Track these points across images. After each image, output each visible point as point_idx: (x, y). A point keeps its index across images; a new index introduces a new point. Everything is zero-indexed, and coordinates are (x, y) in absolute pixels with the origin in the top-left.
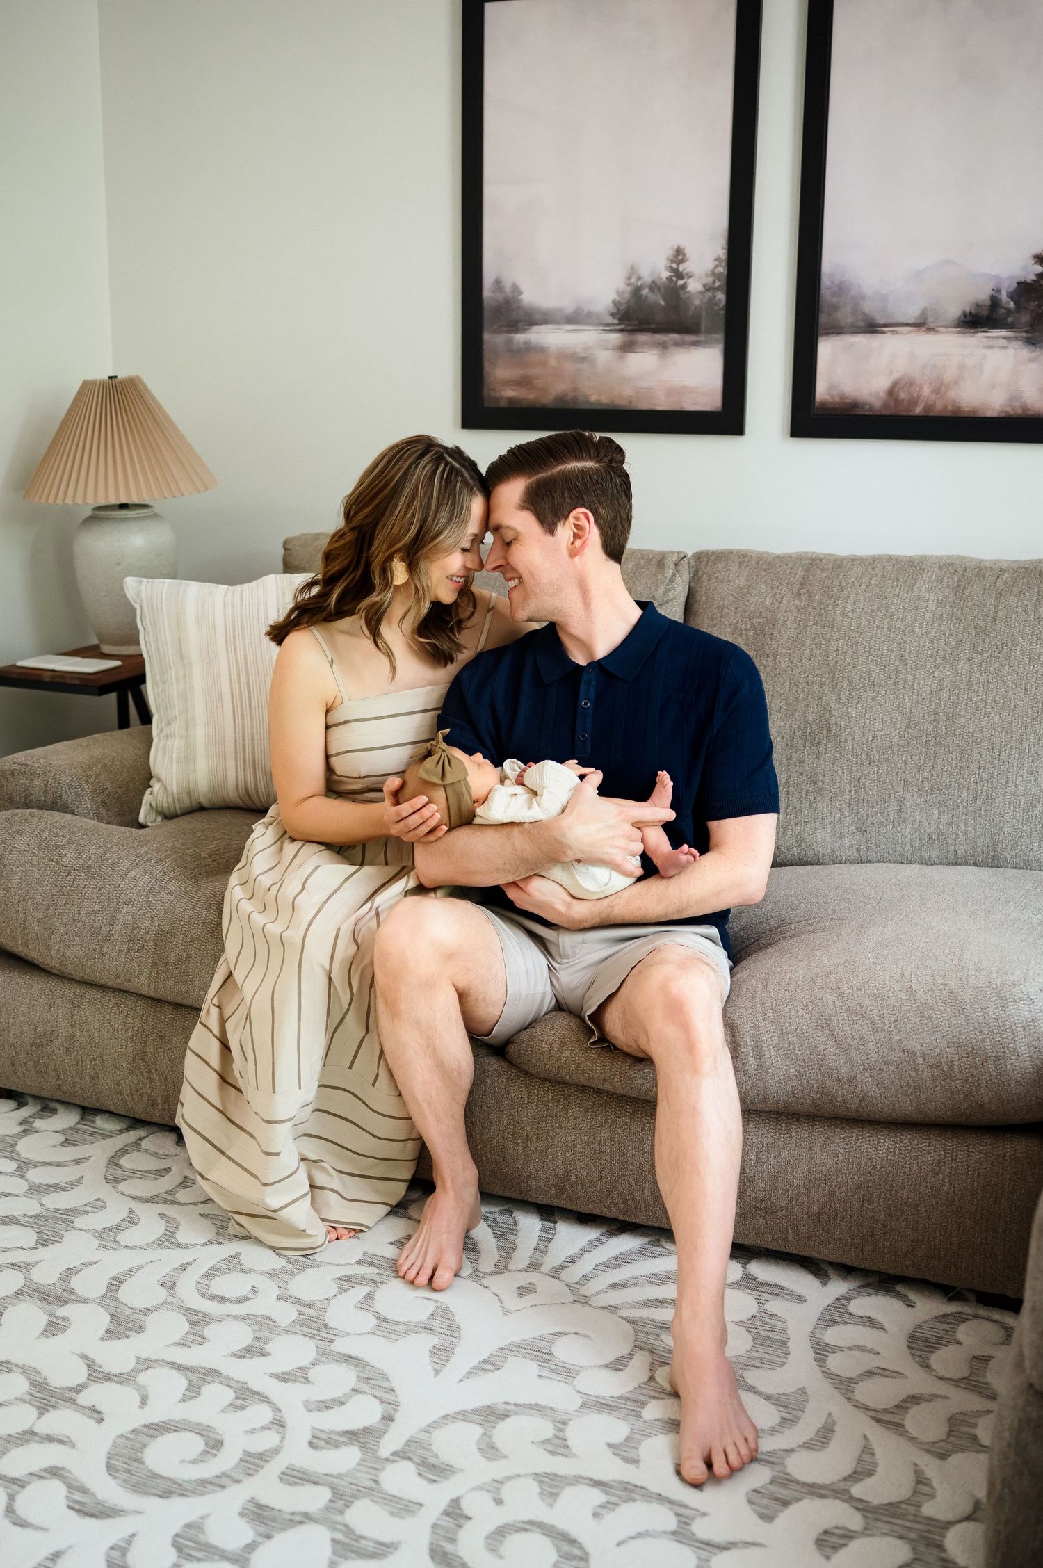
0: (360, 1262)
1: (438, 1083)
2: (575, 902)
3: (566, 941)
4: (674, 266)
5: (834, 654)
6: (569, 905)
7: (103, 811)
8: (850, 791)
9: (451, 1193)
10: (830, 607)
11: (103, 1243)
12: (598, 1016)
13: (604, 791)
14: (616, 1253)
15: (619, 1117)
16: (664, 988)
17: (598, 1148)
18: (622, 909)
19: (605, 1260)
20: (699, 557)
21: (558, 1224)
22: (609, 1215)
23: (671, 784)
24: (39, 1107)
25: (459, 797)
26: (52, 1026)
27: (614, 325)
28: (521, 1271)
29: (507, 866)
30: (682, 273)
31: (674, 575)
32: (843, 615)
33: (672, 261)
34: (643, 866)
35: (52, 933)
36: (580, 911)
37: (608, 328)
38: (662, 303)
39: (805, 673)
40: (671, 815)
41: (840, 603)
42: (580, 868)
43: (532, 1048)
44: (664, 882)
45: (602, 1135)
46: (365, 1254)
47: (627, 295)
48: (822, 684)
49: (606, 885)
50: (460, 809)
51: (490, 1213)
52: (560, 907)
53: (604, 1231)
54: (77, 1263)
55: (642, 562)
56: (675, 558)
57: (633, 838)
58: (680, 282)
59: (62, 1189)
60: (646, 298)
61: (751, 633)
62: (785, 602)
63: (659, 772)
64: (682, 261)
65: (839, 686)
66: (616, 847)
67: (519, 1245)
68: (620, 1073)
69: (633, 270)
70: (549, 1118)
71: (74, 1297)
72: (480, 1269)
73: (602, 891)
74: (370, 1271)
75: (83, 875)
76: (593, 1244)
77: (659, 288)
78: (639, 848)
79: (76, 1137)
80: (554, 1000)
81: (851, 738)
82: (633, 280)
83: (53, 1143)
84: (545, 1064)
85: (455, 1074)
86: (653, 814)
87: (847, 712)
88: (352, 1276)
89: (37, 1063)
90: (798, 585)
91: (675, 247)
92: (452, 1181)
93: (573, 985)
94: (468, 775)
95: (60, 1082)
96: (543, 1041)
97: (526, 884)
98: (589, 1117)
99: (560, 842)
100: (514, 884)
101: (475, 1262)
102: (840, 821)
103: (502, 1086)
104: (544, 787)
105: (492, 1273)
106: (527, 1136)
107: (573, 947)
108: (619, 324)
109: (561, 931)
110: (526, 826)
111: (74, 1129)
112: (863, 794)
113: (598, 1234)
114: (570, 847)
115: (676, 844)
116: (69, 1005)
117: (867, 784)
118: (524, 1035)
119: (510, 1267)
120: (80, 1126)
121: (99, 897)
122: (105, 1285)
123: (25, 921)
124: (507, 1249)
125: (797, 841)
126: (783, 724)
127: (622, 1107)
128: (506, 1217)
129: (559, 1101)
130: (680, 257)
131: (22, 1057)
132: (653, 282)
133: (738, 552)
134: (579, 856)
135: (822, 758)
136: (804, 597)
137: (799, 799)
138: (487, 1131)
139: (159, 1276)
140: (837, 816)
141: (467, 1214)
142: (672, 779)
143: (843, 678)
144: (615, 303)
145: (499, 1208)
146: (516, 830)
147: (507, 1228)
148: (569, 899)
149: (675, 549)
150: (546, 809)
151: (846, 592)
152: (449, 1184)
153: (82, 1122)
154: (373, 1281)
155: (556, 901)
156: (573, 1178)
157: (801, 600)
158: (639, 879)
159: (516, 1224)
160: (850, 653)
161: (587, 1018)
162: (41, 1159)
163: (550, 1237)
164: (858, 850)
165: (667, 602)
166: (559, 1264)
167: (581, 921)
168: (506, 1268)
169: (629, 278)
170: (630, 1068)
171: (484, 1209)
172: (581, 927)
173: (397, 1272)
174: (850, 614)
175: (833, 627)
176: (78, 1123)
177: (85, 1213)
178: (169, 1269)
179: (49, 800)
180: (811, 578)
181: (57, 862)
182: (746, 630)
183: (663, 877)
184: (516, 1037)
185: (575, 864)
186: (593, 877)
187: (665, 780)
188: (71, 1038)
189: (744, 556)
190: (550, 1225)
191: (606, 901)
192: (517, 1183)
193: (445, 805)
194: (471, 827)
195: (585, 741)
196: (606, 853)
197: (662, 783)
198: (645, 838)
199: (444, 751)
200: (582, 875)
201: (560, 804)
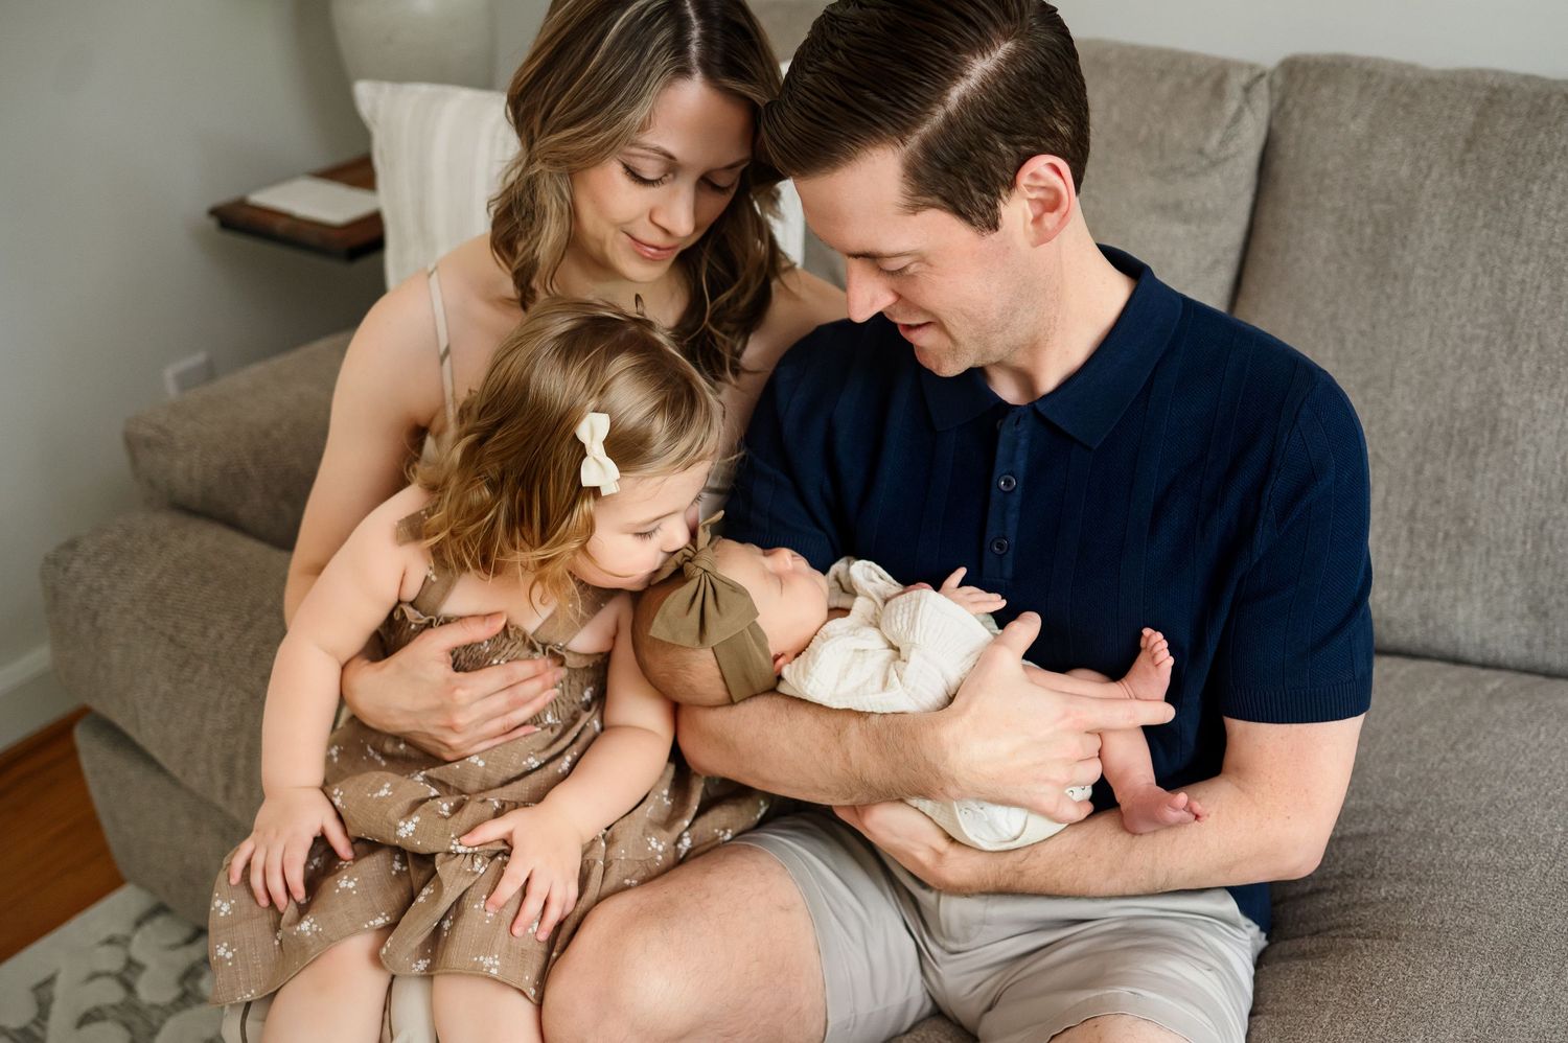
2: (952, 852)
5: (1517, 289)
8: (1524, 543)
10: (1516, 197)
18: (1035, 874)
20: (1293, 68)
23: (1171, 661)
25: (744, 659)
31: (1240, 111)
32: (1539, 213)
39: (1459, 317)
40: (1164, 713)
41: (1535, 188)
48: (1489, 343)
55: (1190, 78)
56: (1244, 78)
57: (1086, 757)
61: (1369, 230)
62: (1435, 175)
63: (1145, 631)
65: (1520, 349)
78: (1093, 772)
80: (929, 1004)
81: (1532, 449)
86: (1130, 716)
87: (1531, 402)
90: (1460, 144)
102: (1500, 593)
104: (913, 645)
107: (965, 927)
109: (942, 893)
110: (874, 720)
112: (1546, 551)
117: (1556, 536)
125: (1421, 617)
126: (1410, 408)
133: (1363, 61)
135: (1478, 478)
136: (1470, 169)
137: (1432, 546)
140: (1497, 583)
143: (1529, 336)
146: (853, 726)
149: (1248, 58)
150: (914, 689)
151: (1549, 168)
157: (1463, 175)
160: (1546, 290)
164: (1529, 645)
165: (1226, 159)
174: (1553, 213)
175: (1518, 235)
180: (1487, 131)
182: (1361, 223)
187: (1159, 650)
189: (1370, 74)
193: (718, 673)
194: (775, 698)
195: (1004, 554)
196: (1026, 792)
197: (1153, 657)
198: (1105, 750)
199: (705, 571)
200: (969, 812)
201: (943, 681)
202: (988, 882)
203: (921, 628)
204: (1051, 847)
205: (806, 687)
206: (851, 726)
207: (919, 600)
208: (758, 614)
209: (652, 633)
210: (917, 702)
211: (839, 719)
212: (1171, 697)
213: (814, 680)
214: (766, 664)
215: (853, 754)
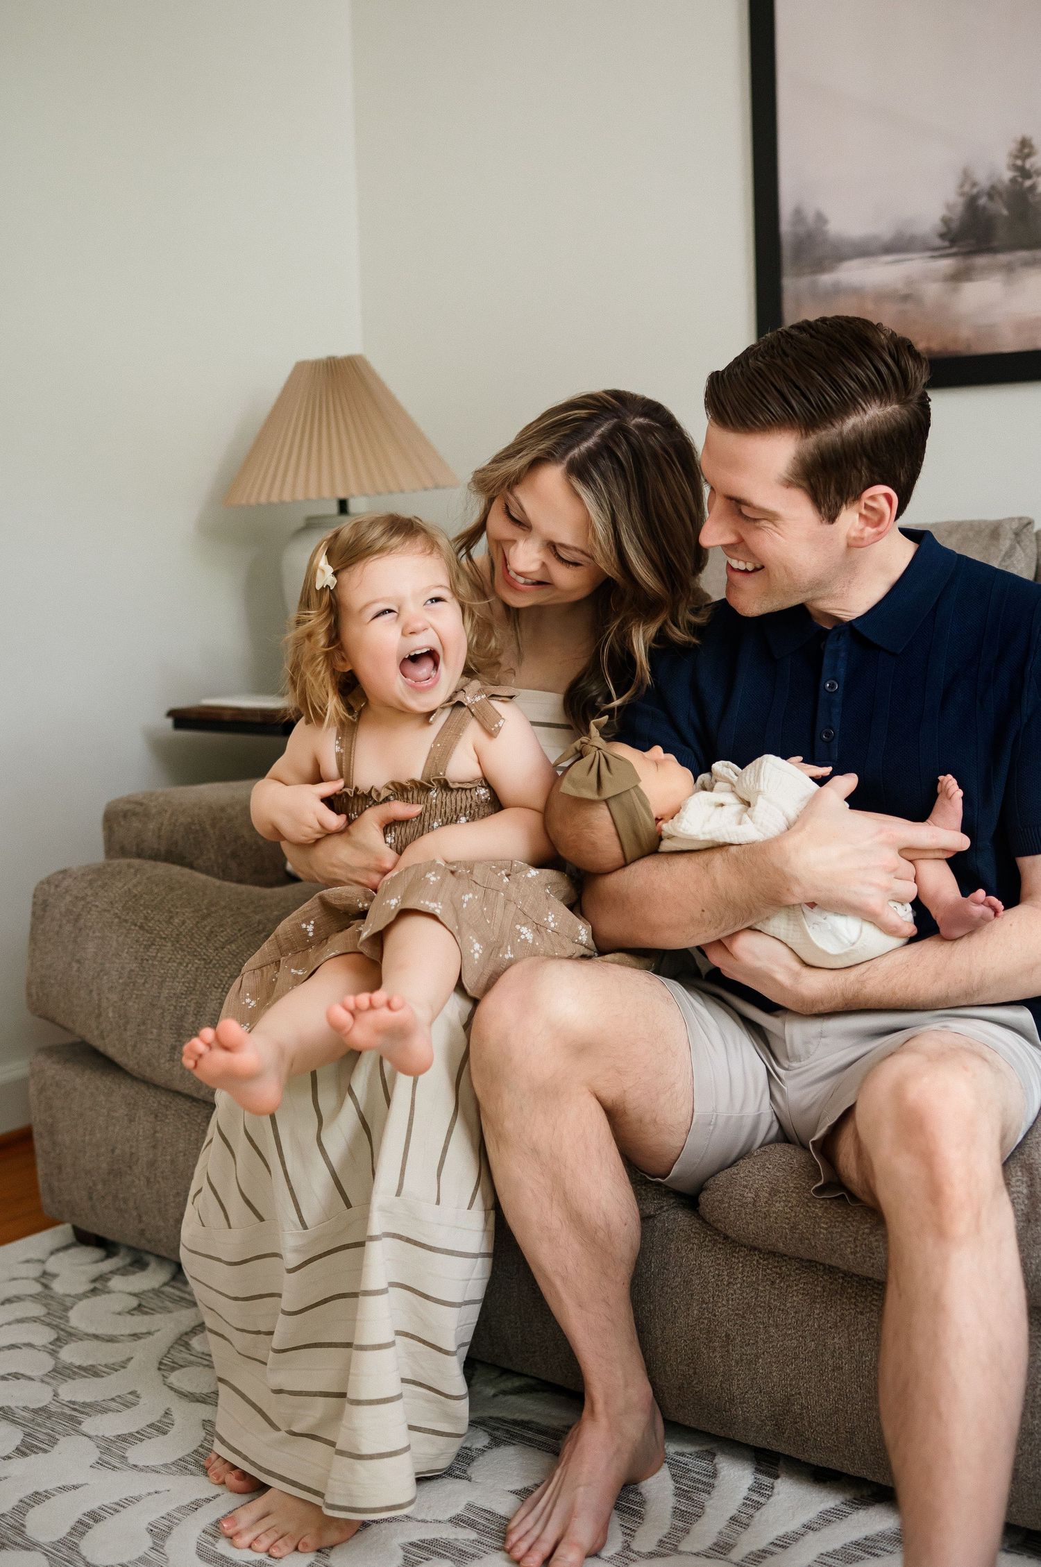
0: (457, 1521)
1: (577, 1247)
2: (806, 972)
3: (795, 1033)
4: (1019, 162)
6: (796, 976)
7: (233, 865)
9: (603, 1421)
11: (106, 1458)
12: (828, 1145)
13: (856, 801)
14: (857, 1535)
15: (862, 1313)
16: (898, 1092)
17: (830, 1362)
18: (875, 984)
19: (837, 1546)
21: (779, 1481)
22: (852, 1471)
23: (960, 793)
24: (128, 1260)
25: (632, 815)
26: (131, 1147)
27: (945, 248)
28: (697, 1554)
29: (707, 914)
30: (1029, 171)
33: (1017, 157)
34: (917, 921)
35: (127, 1023)
36: (814, 985)
37: (937, 252)
38: (1005, 212)
40: (962, 842)
42: (814, 916)
43: (731, 1198)
44: (947, 946)
45: (836, 1340)
46: (470, 1507)
47: (959, 210)
49: (854, 944)
50: (636, 834)
51: (682, 1454)
52: (782, 977)
53: (848, 1497)
54: (50, 1487)
55: (971, 534)
56: (1015, 526)
57: (900, 873)
58: (1028, 183)
59: (96, 1374)
60: (984, 208)
63: (941, 778)
64: (1029, 155)
66: (871, 884)
67: (708, 1510)
68: (855, 1239)
69: (966, 175)
70: (759, 1310)
71: (19, 1540)
72: (635, 1547)
73: (846, 954)
74: (465, 1535)
75: (169, 944)
76: (826, 1519)
77: (1000, 195)
78: (910, 890)
79: (155, 1302)
80: (776, 1127)
82: (967, 188)
83: (118, 1308)
84: (748, 1224)
85: (601, 1234)
86: (933, 837)
88: (434, 1542)
89: (116, 1197)
91: (1019, 138)
92: (606, 1403)
93: (806, 1103)
94: (639, 780)
95: (141, 1226)
96: (745, 1186)
97: (731, 942)
98: (817, 1311)
99: (779, 872)
100: (719, 943)
101: (630, 1533)
103: (691, 1256)
104: (759, 792)
105: (652, 1555)
106: (727, 1336)
107: (806, 1043)
108: (951, 247)
109: (788, 1017)
111: (157, 1292)
113: (838, 1502)
114: (797, 881)
115: (966, 887)
116: (151, 1118)
118: (722, 1176)
119: (682, 1547)
120: (168, 1289)
121: (184, 976)
122: (72, 1523)
123: (99, 1006)
124: (687, 1515)
127: (866, 1297)
128: (704, 1464)
129: (773, 1283)
130: (1026, 151)
131: (100, 1187)
132: (993, 187)
134: (812, 895)
138: (670, 1325)
139: (153, 1517)
141: (626, 1456)
142: (961, 786)
144: (946, 221)
145: (697, 1449)
146: (717, 859)
147: (699, 1481)
148: (796, 966)
149: (1016, 514)
150: (761, 825)
152: (600, 1406)
153: (172, 1283)
154: (463, 1553)
155: (775, 968)
156: (796, 1408)
158: (912, 940)
159: (714, 1475)
161: (811, 1146)
162: (92, 1330)
163: (762, 1500)
166: (761, 1548)
167: (814, 1002)
168: (675, 1550)
169: (962, 186)
170: (871, 1233)
171: (671, 1449)
172: (815, 1010)
173: (505, 1540)
176: (165, 1284)
177: (105, 1411)
178: (174, 1507)
179: (163, 849)
181: (141, 927)
183: (945, 939)
184: (711, 1181)
185: (806, 909)
186: (834, 933)
187: (951, 788)
188: (152, 1164)
190: (766, 1480)
191: (854, 973)
192: (717, 1411)
193: (612, 829)
194: (657, 856)
195: (831, 741)
196: (855, 893)
197: (947, 794)
198: (920, 876)
199: (599, 749)
200: (816, 926)
201: (785, 818)
202: (837, 993)
203: (764, 780)
204: (886, 963)
205: (679, 827)
206: (716, 859)
207: (762, 762)
208: (641, 781)
209: (562, 790)
210: (764, 835)
211: (705, 857)
212: (966, 829)
213: (685, 820)
214: (650, 823)
215: (719, 877)
